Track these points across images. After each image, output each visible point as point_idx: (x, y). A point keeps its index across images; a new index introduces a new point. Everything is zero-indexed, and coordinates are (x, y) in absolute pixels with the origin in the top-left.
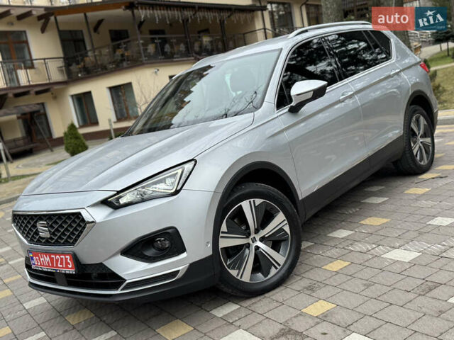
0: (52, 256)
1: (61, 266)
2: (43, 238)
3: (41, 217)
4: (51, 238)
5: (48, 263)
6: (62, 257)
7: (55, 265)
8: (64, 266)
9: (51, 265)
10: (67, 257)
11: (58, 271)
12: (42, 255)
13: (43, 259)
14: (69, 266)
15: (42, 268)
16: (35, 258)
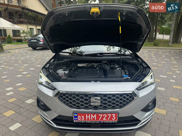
0: (99, 115)
1: (106, 119)
2: (93, 106)
3: (96, 95)
4: (101, 106)
6: (108, 115)
7: (100, 119)
8: (108, 119)
9: (95, 119)
10: (113, 115)
11: (102, 122)
12: (90, 115)
13: (89, 117)
14: (113, 119)
15: (85, 121)
16: (79, 116)
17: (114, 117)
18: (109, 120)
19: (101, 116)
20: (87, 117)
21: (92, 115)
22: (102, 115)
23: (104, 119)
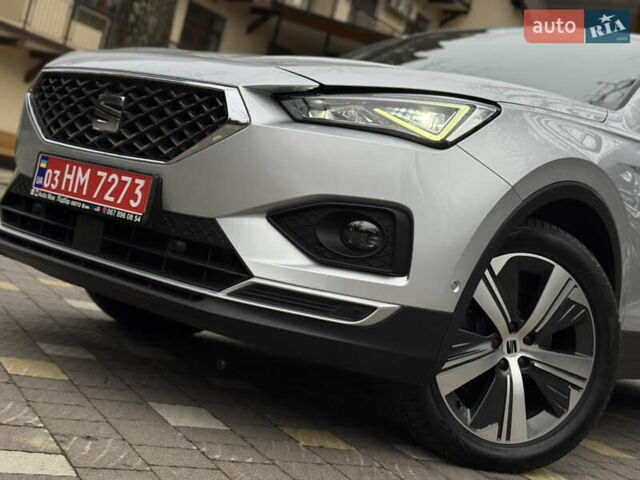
0: (100, 173)
1: (112, 199)
4: (117, 136)
5: (81, 188)
6: (124, 178)
7: (95, 196)
8: (119, 202)
9: (84, 193)
10: (137, 181)
11: (98, 209)
12: (75, 168)
13: (71, 177)
14: (132, 202)
15: (56, 196)
16: (50, 171)
17: (138, 192)
18: (118, 206)
19: (101, 177)
20: (67, 176)
21: (80, 169)
22: (104, 174)
23: (107, 197)
